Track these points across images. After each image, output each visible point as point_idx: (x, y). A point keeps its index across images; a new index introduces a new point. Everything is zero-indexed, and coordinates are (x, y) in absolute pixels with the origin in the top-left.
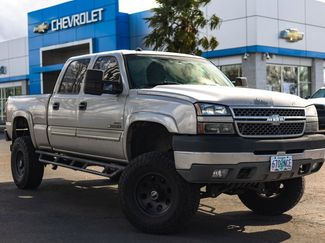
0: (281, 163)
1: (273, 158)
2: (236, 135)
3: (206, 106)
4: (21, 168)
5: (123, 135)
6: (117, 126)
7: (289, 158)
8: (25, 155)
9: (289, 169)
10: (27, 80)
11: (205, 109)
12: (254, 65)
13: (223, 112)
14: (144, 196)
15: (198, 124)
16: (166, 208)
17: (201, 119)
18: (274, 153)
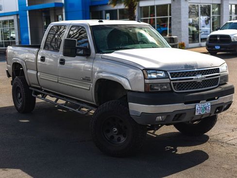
0: (202, 108)
1: (198, 106)
2: (172, 91)
3: (151, 71)
4: (20, 98)
5: (92, 86)
6: (87, 79)
7: (208, 104)
8: (22, 90)
9: (208, 112)
10: (17, 15)
11: (150, 74)
12: (180, 5)
13: (162, 75)
14: (108, 131)
15: (145, 84)
16: (123, 140)
17: (147, 81)
18: (198, 102)
